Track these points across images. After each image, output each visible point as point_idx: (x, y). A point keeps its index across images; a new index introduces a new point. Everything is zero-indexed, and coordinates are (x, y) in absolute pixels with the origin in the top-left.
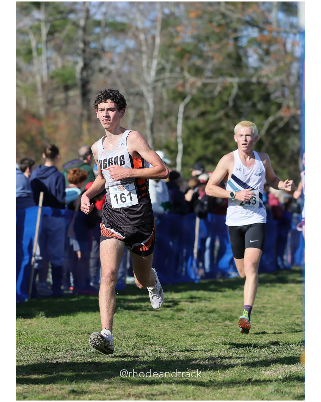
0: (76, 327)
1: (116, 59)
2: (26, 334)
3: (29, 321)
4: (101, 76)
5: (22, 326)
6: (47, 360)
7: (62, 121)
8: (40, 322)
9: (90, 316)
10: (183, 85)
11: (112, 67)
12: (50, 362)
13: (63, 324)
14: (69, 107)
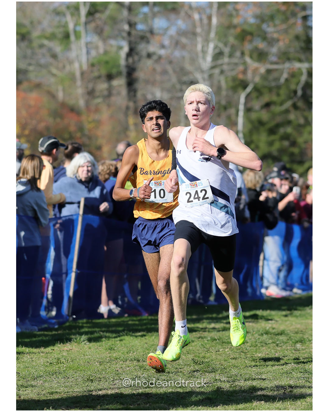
0: (122, 353)
1: (166, 42)
2: (65, 361)
3: (68, 346)
4: (149, 63)
5: (61, 352)
6: (91, 391)
7: (105, 114)
8: (81, 348)
9: (139, 340)
10: (245, 72)
11: (162, 52)
12: (93, 394)
13: (108, 350)
14: (113, 99)
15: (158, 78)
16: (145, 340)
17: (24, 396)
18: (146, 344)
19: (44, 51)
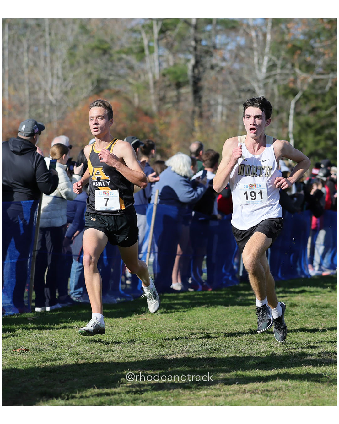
0: (190, 323)
1: (227, 56)
2: (141, 329)
3: (143, 317)
4: (213, 73)
5: (137, 322)
6: (163, 355)
8: (154, 318)
9: (204, 312)
10: (295, 82)
11: (224, 64)
12: (165, 358)
13: (177, 320)
14: (181, 104)
15: (220, 86)
16: (208, 312)
17: (105, 359)
18: (210, 316)
19: (122, 63)
